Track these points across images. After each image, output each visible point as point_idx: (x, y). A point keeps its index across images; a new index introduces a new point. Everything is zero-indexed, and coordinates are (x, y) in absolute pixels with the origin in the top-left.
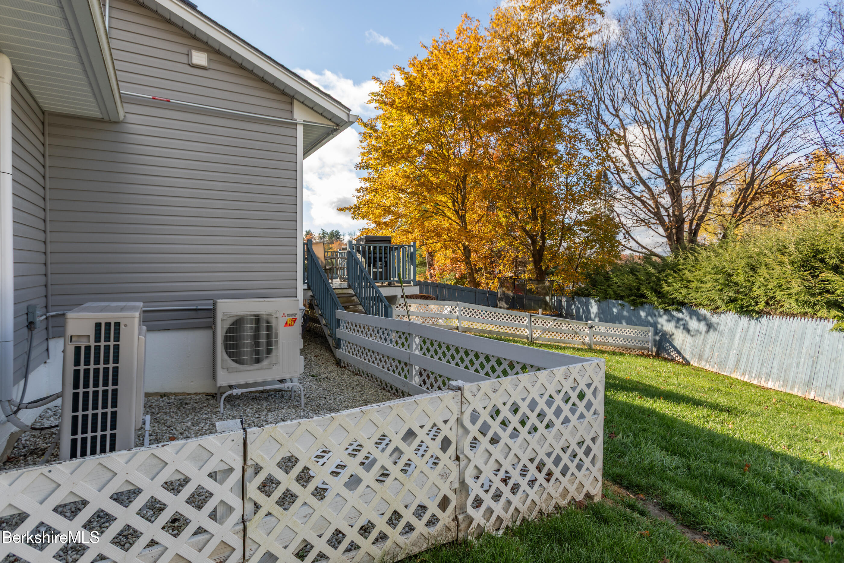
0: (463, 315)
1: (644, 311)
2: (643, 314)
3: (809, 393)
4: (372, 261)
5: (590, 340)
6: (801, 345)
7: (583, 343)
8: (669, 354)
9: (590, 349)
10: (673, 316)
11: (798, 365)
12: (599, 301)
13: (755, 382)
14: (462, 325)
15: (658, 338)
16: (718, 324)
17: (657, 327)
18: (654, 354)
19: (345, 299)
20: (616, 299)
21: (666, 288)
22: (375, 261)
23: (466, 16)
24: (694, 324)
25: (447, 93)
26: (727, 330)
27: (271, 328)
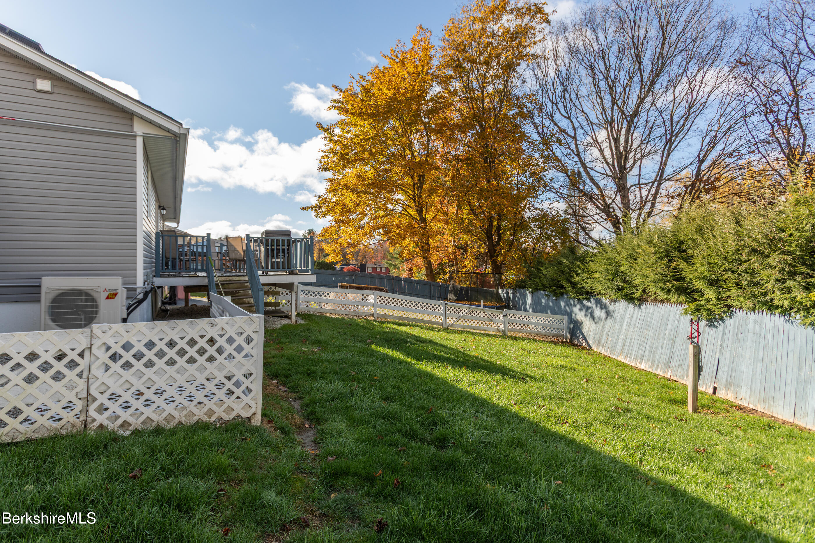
0: (379, 303)
1: (563, 301)
2: (562, 304)
3: (667, 373)
4: (270, 252)
5: (505, 327)
6: (666, 329)
7: (498, 330)
8: (578, 340)
9: (504, 336)
10: (584, 305)
11: (662, 347)
12: (532, 292)
13: (633, 364)
14: (378, 312)
15: (572, 326)
16: (613, 311)
17: (572, 316)
18: (568, 341)
19: (239, 285)
20: (544, 290)
21: (576, 279)
22: (278, 252)
23: (421, 28)
24: (598, 313)
25: (394, 99)
26: (619, 317)
27: (93, 300)
